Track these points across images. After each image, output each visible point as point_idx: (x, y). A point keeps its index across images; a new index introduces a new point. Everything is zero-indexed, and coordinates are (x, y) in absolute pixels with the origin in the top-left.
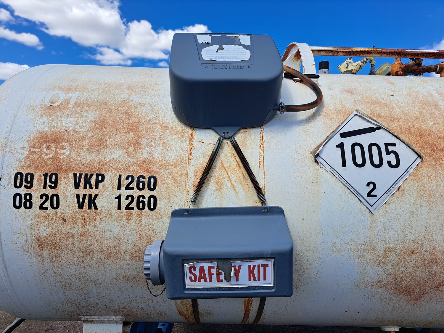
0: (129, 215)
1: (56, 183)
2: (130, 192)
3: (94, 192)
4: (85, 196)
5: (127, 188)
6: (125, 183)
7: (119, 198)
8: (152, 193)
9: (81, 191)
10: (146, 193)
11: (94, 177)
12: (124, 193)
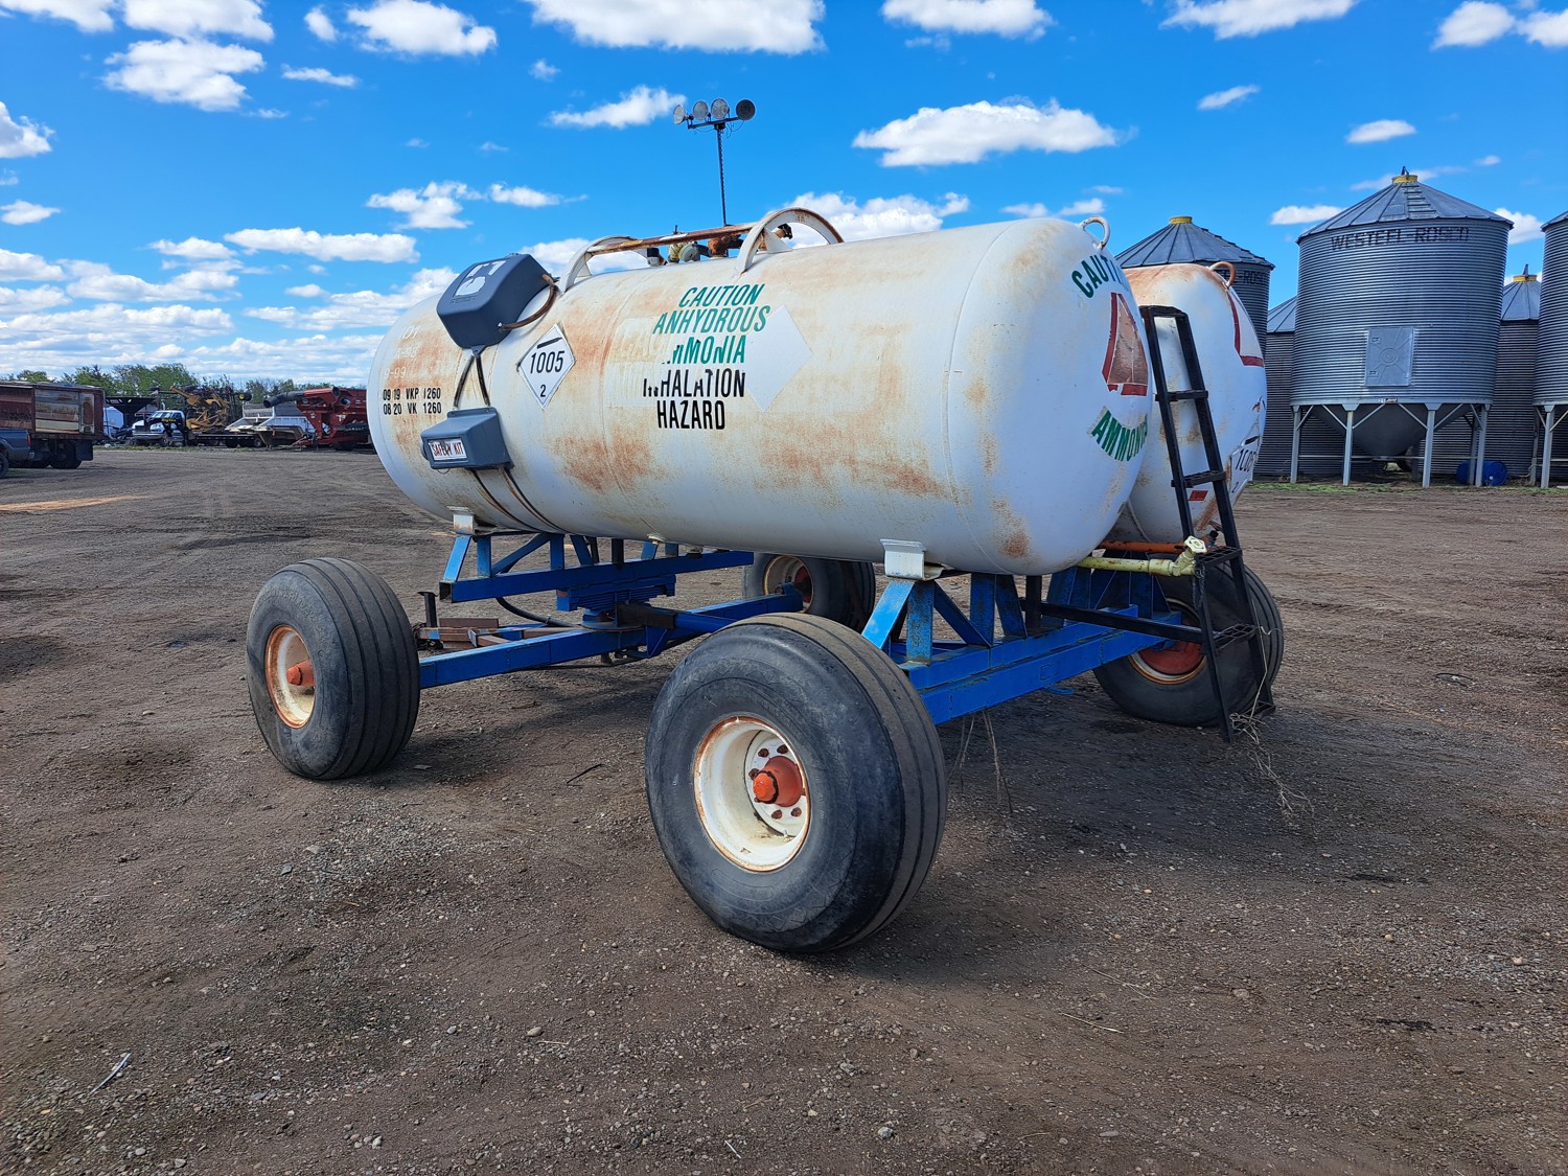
0: (430, 417)
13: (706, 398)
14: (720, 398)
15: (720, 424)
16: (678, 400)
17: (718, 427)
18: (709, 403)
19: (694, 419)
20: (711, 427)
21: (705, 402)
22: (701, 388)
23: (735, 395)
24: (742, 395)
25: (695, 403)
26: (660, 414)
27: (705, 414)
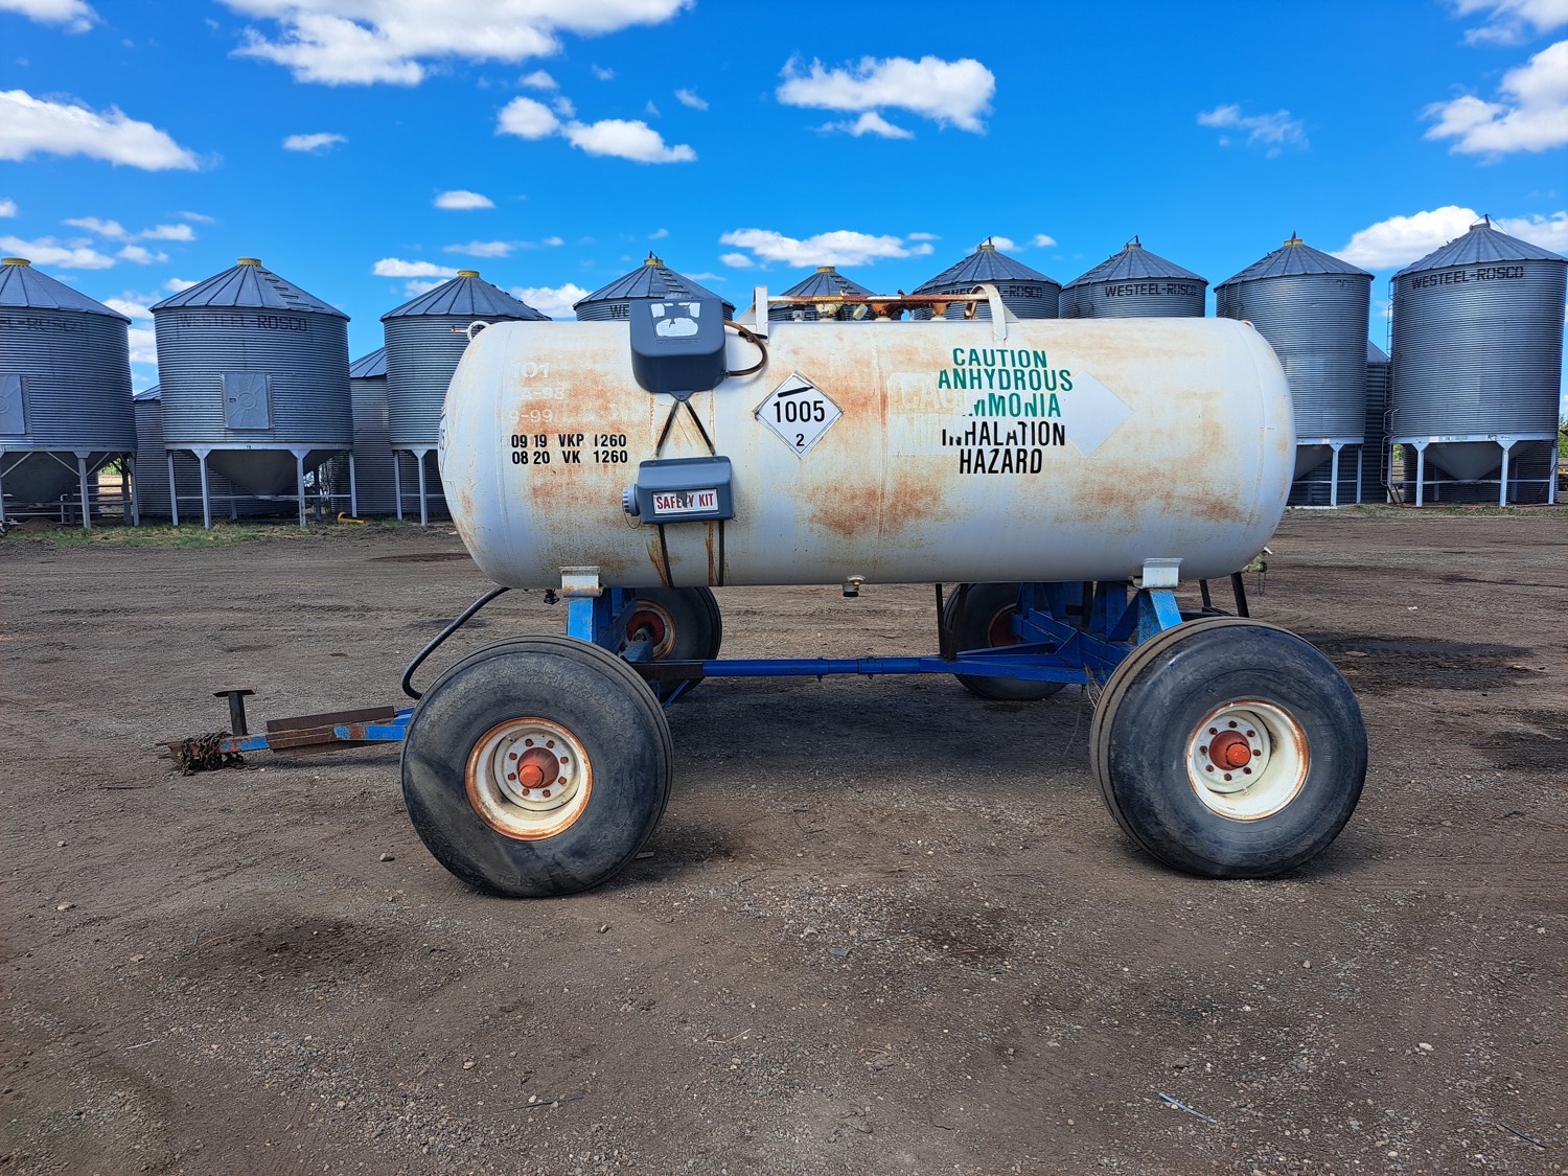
0: (605, 467)
1: (545, 442)
2: (605, 448)
3: (576, 449)
4: (569, 452)
5: (603, 445)
6: (600, 441)
7: (597, 453)
8: (623, 448)
9: (566, 449)
10: (618, 448)
11: (575, 437)
12: (601, 449)
13: (1020, 446)
14: (1038, 446)
15: (1036, 468)
16: (987, 449)
17: (1033, 471)
18: (1025, 451)
19: (1005, 465)
20: (1024, 471)
21: (1019, 451)
22: (1015, 437)
23: (1055, 444)
24: (1062, 443)
25: (1008, 452)
26: (962, 461)
27: (1019, 460)
